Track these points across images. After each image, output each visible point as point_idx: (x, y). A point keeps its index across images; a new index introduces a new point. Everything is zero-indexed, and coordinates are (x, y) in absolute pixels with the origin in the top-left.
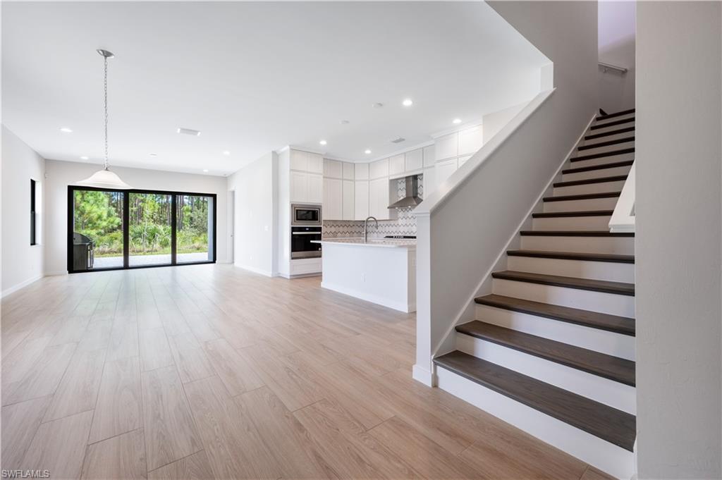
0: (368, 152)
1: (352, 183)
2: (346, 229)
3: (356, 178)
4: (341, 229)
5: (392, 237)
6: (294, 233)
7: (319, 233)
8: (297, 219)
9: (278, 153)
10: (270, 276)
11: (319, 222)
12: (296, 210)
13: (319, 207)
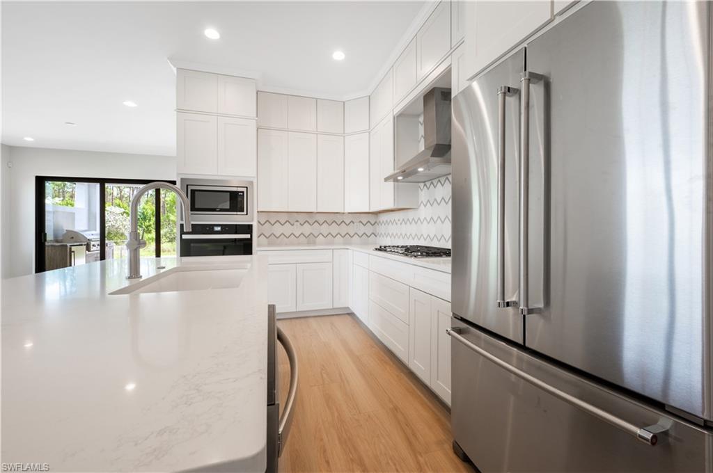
3: (347, 130)
6: (184, 236)
8: (193, 209)
11: (245, 213)
12: (192, 190)
13: (248, 185)
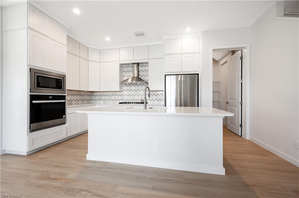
0: (108, 39)
1: (86, 61)
2: (78, 98)
3: (89, 59)
4: (75, 98)
6: (34, 102)
7: (64, 101)
8: (38, 86)
11: (63, 90)
12: (37, 76)
13: (64, 77)
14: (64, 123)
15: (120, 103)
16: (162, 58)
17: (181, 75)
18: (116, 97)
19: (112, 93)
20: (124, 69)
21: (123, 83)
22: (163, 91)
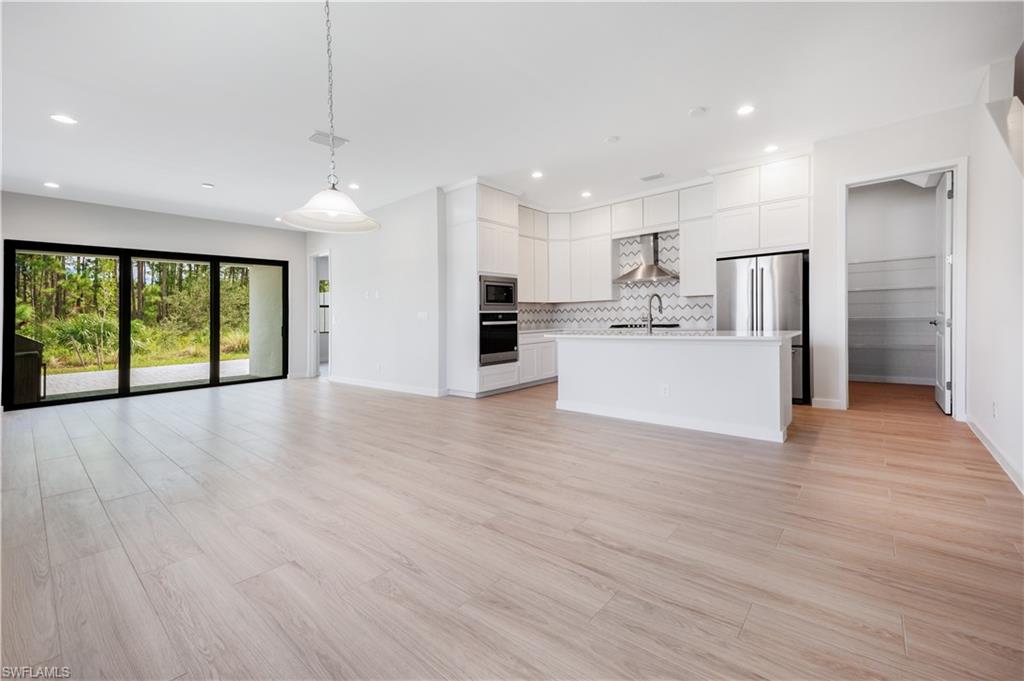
0: (586, 194)
1: (545, 243)
3: (550, 237)
5: (626, 326)
6: (484, 323)
7: (515, 322)
8: (488, 301)
9: (445, 190)
10: (436, 395)
11: (515, 305)
12: (486, 285)
13: (514, 281)
14: (515, 360)
15: (613, 326)
16: (711, 217)
17: (756, 256)
18: (606, 315)
19: (595, 306)
20: (622, 249)
21: (622, 280)
22: (712, 296)
